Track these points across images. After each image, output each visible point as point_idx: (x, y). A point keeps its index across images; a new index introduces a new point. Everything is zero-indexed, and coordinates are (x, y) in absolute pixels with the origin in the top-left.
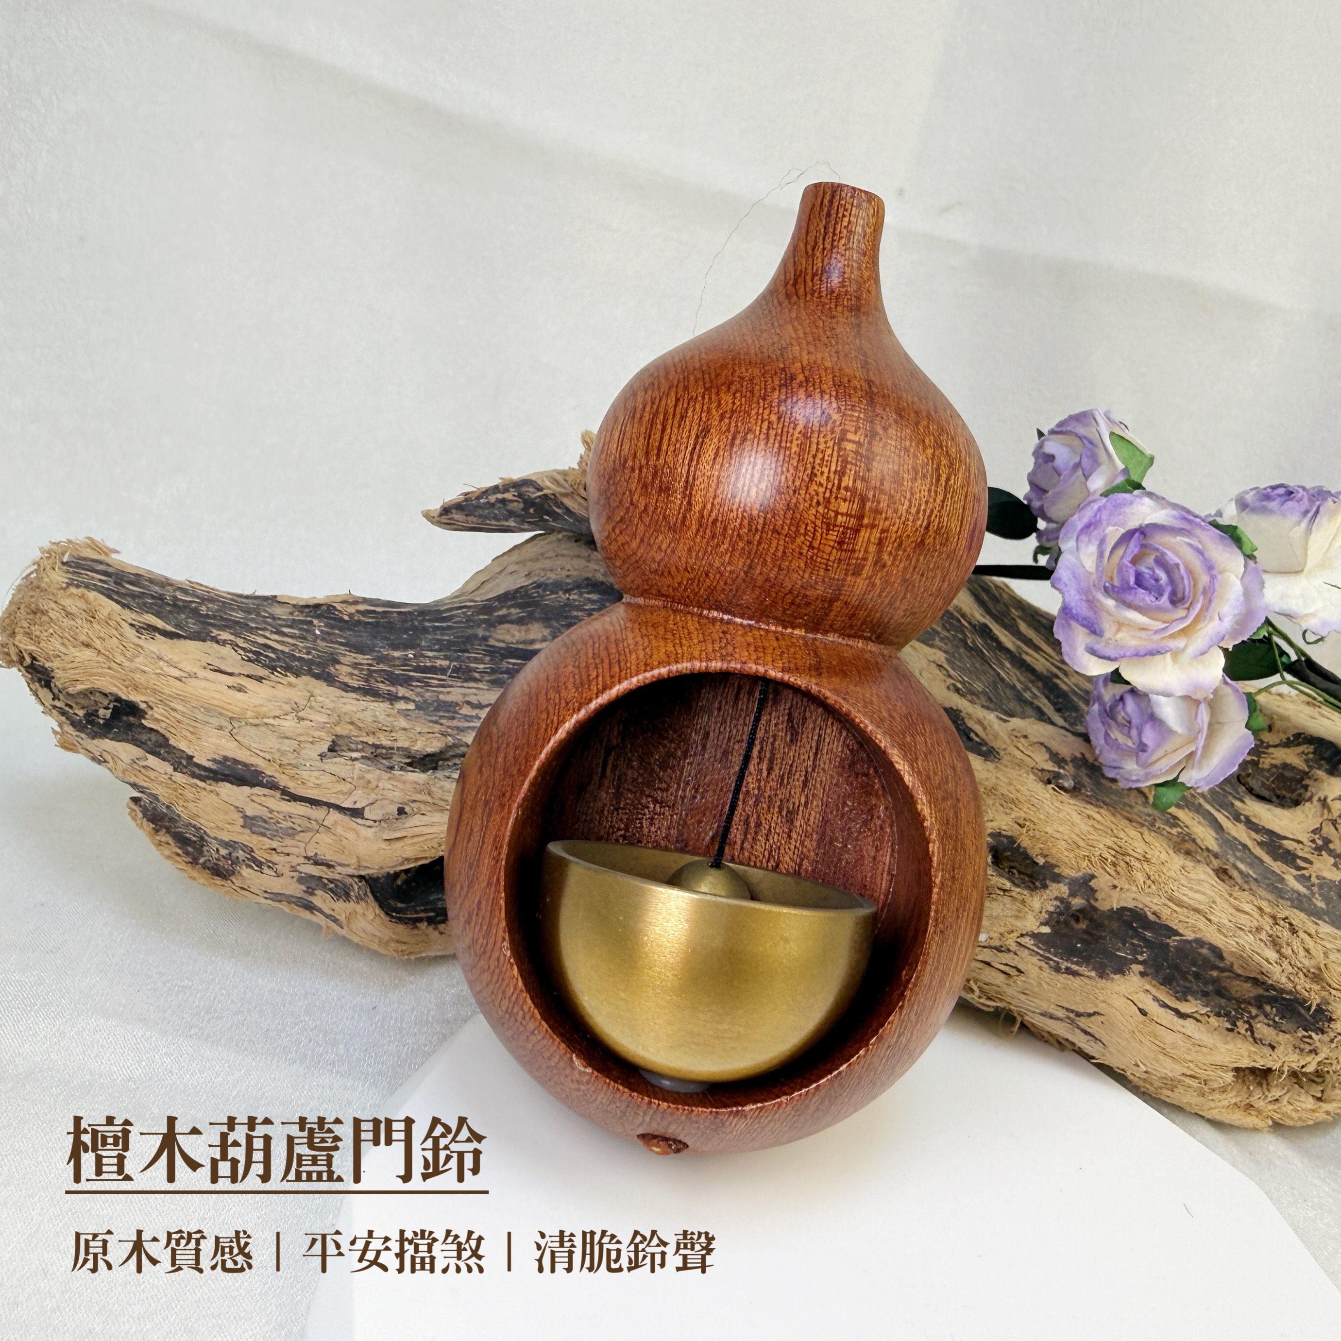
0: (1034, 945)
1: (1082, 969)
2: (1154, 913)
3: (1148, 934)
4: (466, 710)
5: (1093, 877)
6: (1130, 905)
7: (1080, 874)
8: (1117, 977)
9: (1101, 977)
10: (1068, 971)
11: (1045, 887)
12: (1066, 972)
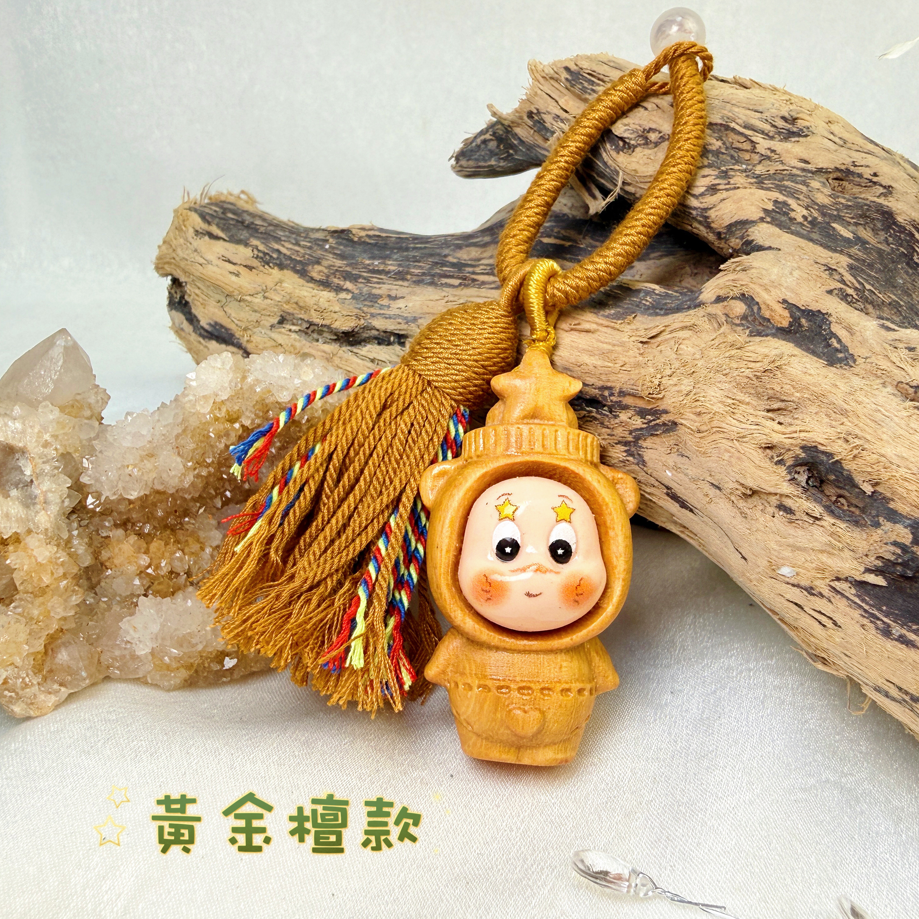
4: (385, 302)
11: (877, 525)
12: (896, 640)
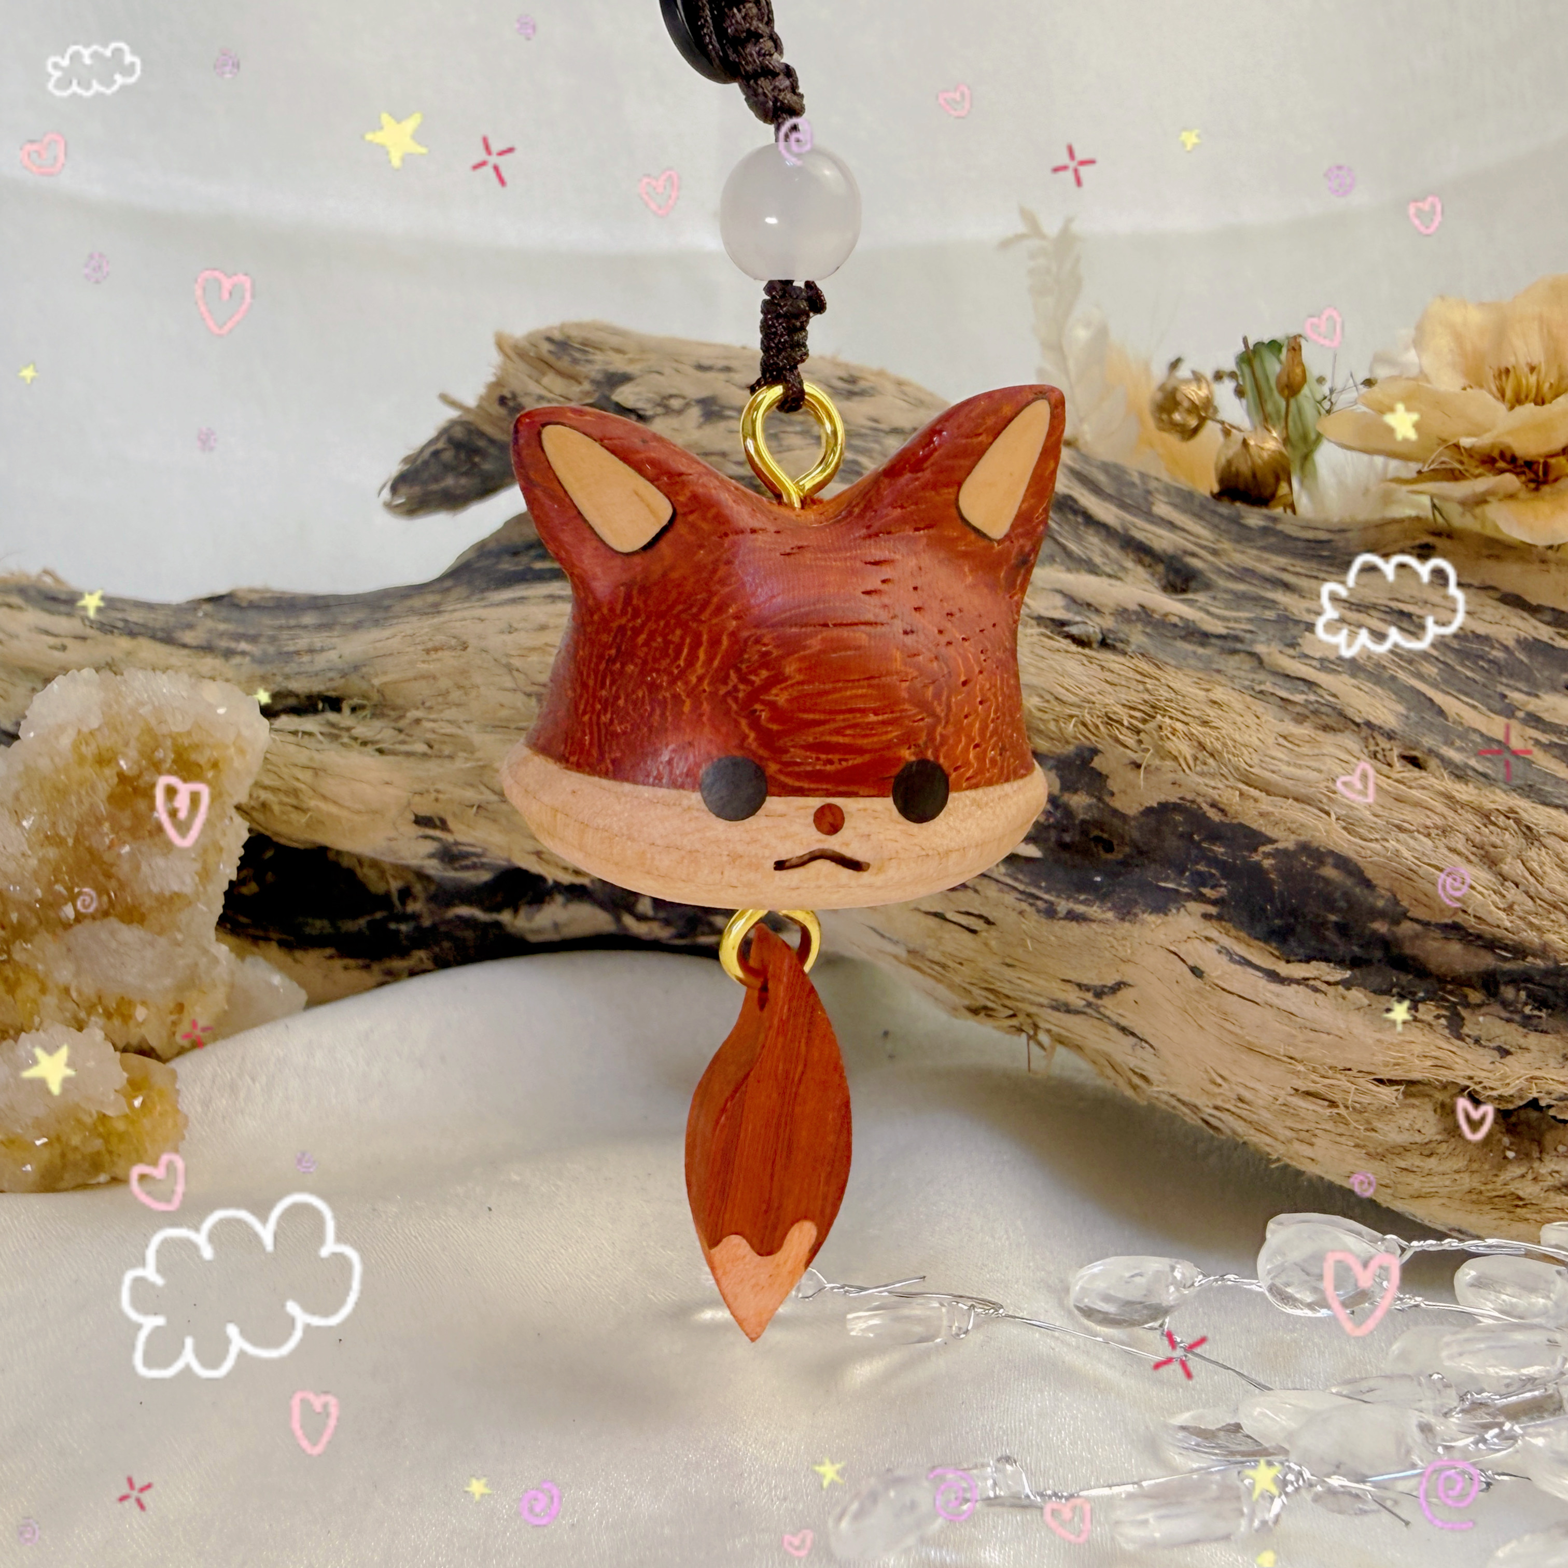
0: (1010, 876)
1: (1094, 911)
2: (1214, 805)
3: (1219, 850)
4: (305, 658)
5: (1095, 752)
6: (1173, 797)
7: (1071, 748)
8: (1151, 919)
9: (1123, 919)
10: (1072, 916)
12: (1065, 918)
